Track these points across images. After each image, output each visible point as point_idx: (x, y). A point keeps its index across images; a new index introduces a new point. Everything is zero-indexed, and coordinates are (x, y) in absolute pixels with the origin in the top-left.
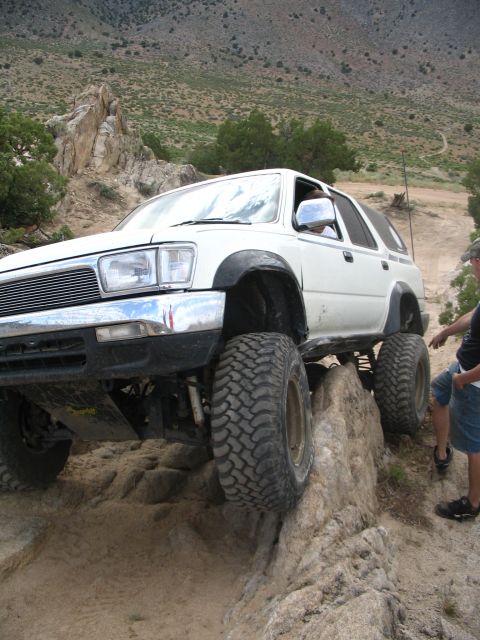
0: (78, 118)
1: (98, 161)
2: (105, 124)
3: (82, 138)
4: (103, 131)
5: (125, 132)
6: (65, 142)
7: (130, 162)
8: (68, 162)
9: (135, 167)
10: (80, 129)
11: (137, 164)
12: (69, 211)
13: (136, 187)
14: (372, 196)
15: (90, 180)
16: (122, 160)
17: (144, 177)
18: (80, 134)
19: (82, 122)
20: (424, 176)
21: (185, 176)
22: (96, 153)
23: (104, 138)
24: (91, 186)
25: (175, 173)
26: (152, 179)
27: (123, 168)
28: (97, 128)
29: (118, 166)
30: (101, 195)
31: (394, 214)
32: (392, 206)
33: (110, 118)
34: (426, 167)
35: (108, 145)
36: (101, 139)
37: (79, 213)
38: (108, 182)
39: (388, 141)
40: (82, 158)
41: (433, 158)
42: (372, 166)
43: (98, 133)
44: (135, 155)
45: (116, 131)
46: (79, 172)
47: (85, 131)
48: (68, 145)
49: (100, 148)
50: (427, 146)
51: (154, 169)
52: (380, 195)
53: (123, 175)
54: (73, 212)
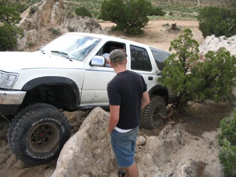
0: (43, 4)
1: (52, 20)
2: (55, 6)
3: (45, 12)
4: (54, 8)
5: (63, 8)
6: (38, 14)
7: (65, 19)
8: (40, 21)
9: (68, 21)
10: (44, 8)
11: (68, 20)
12: (40, 40)
13: (68, 29)
14: (164, 25)
15: (49, 28)
16: (62, 19)
17: (71, 25)
18: (44, 10)
19: (44, 5)
20: (190, 16)
21: (88, 23)
22: (52, 17)
23: (54, 11)
24: (49, 30)
25: (84, 22)
26: (74, 25)
27: (63, 22)
28: (52, 7)
29: (60, 21)
30: (53, 33)
31: (172, 32)
32: (171, 28)
33: (57, 3)
34: (191, 12)
35: (56, 13)
36: (53, 11)
37: (44, 41)
38: (56, 28)
39: (177, 3)
40: (46, 19)
41: (194, 8)
42: (171, 13)
43: (52, 9)
44: (67, 16)
45: (60, 8)
46: (45, 25)
47: (47, 9)
48: (40, 15)
49: (53, 15)
50: (192, 4)
51: (75, 21)
52: (167, 25)
53: (62, 25)
54: (42, 41)
